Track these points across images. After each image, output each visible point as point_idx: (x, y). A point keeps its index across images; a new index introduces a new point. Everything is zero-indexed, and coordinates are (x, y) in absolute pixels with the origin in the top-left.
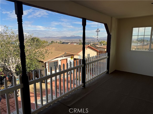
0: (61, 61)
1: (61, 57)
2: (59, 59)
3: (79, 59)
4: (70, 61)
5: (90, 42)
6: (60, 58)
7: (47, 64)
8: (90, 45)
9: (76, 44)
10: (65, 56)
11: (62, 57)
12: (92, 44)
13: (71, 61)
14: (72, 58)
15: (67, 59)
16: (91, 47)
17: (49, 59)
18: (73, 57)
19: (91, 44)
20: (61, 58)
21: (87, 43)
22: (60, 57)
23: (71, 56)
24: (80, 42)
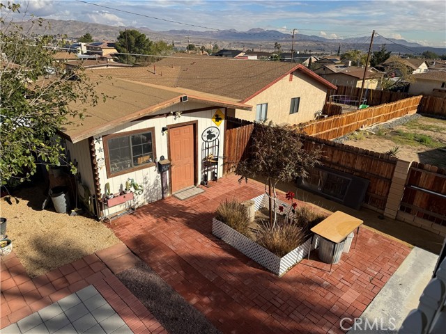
0: (165, 132)
1: (168, 115)
2: (158, 124)
3: (249, 123)
4: (209, 132)
5: (308, 53)
6: (163, 119)
7: (98, 145)
8: (307, 61)
9: (255, 58)
10: (184, 113)
11: (174, 114)
12: (314, 60)
13: (214, 132)
14: (218, 119)
15: (195, 125)
16: (308, 70)
17: (103, 124)
18: (223, 117)
19: (310, 60)
20: (170, 120)
21: (300, 55)
22: (161, 115)
23: (214, 112)
24: (277, 50)
